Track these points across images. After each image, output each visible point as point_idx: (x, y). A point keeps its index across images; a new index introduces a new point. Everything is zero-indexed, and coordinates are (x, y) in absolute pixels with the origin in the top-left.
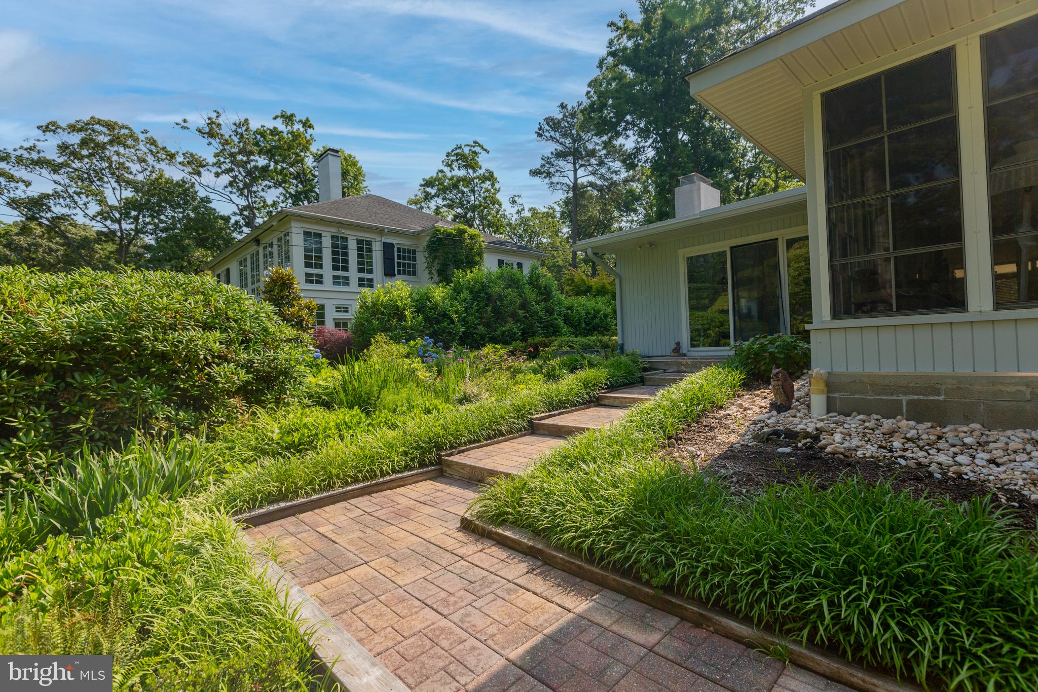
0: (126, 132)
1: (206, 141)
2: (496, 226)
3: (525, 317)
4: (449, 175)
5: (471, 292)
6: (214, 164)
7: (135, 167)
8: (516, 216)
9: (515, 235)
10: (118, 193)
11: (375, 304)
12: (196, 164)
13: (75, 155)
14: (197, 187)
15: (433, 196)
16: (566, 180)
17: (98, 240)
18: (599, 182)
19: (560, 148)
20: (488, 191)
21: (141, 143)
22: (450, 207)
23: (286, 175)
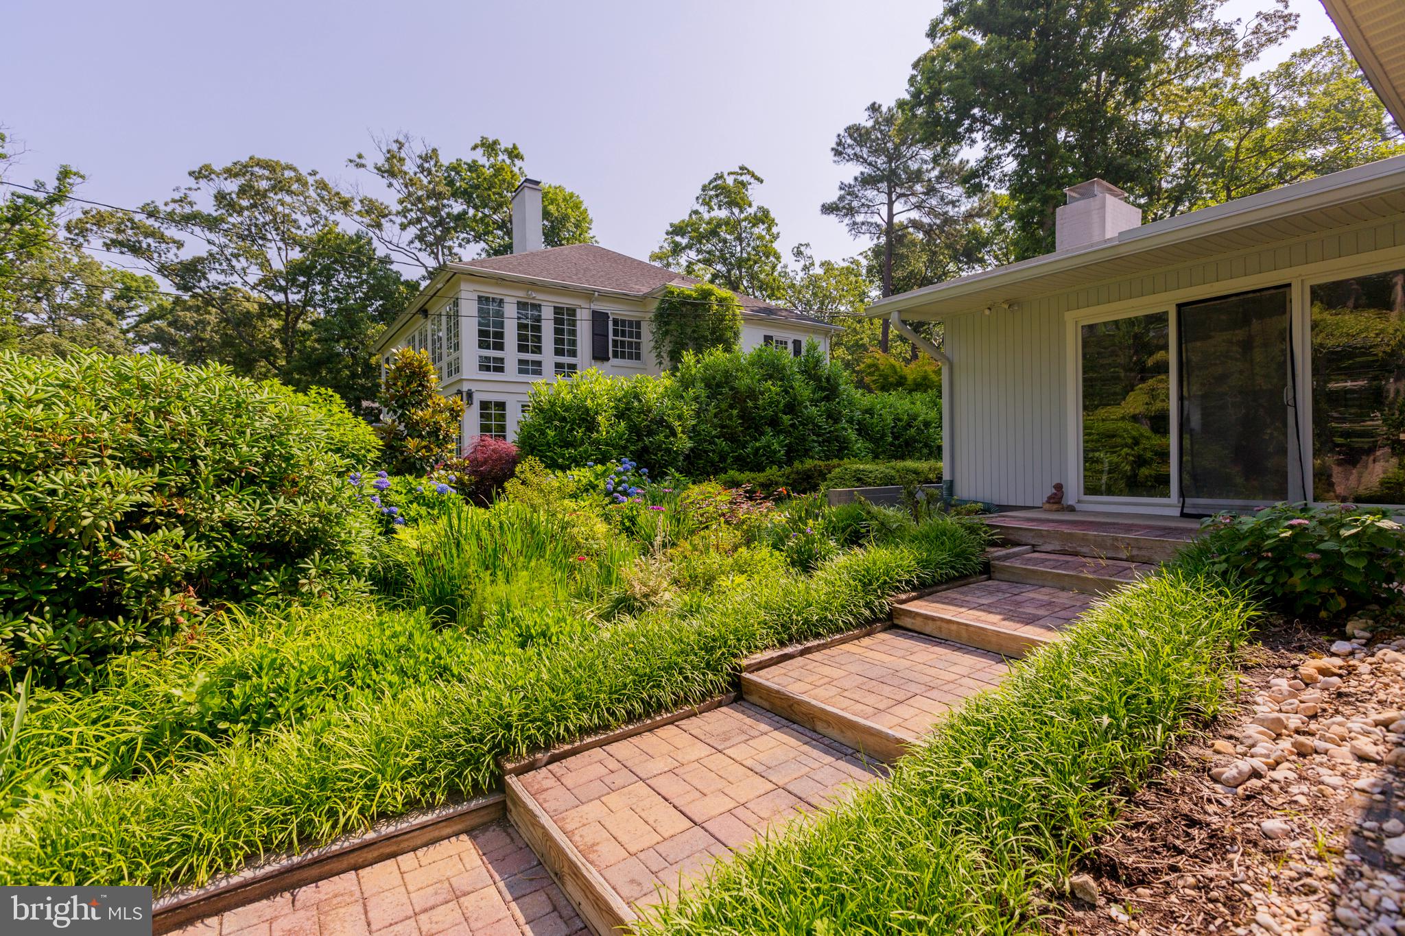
0: (292, 174)
1: (385, 182)
2: (771, 289)
3: (793, 425)
4: (706, 216)
5: (708, 386)
6: (398, 213)
7: (304, 221)
8: (801, 274)
9: (800, 301)
10: (283, 254)
11: (553, 404)
12: (375, 213)
13: (232, 207)
14: (376, 243)
15: (684, 248)
16: (876, 219)
17: (261, 316)
18: (926, 220)
19: (867, 170)
20: (761, 238)
21: (311, 189)
22: (708, 262)
23: (487, 225)
